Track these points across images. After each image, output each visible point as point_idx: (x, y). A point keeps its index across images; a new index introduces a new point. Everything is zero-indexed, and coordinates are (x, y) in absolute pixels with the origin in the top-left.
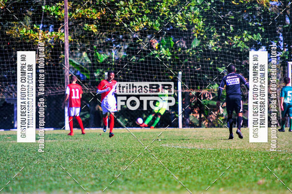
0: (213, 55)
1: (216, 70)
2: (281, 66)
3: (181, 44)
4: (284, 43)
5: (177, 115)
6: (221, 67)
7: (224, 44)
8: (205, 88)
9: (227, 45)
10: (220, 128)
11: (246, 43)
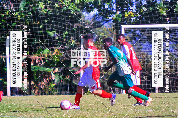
0: (43, 19)
1: (46, 34)
2: (114, 30)
3: (9, 7)
4: (116, 5)
5: (5, 82)
6: (51, 31)
7: (54, 7)
8: (35, 53)
9: (57, 8)
10: (51, 96)
11: (77, 5)
